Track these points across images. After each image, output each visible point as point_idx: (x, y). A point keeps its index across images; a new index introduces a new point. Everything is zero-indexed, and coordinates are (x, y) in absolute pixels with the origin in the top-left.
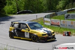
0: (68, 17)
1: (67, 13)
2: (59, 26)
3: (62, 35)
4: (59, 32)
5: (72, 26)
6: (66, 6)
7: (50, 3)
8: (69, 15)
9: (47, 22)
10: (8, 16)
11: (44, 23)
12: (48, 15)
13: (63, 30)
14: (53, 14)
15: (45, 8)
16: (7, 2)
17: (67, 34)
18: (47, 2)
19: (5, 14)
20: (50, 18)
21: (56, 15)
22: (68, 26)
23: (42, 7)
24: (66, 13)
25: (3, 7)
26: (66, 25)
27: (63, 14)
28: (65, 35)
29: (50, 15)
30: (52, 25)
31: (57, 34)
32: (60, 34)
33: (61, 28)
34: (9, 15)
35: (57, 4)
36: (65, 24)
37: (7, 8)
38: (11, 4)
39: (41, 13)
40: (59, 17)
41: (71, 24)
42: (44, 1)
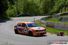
0: (61, 20)
1: (61, 16)
2: (54, 27)
3: (56, 35)
4: (53, 32)
5: (64, 27)
6: (60, 10)
7: (46, 8)
8: (62, 18)
9: (43, 23)
11: (40, 25)
12: (44, 18)
13: (57, 31)
14: (49, 17)
15: (42, 12)
16: (8, 7)
17: (60, 34)
18: (43, 7)
19: (7, 16)
20: (46, 20)
21: (51, 18)
22: (61, 27)
23: (39, 11)
24: (59, 16)
25: (6, 11)
26: (59, 27)
27: (57, 17)
28: (59, 35)
29: (46, 18)
30: (47, 26)
31: (52, 34)
32: (54, 34)
33: (55, 29)
35: (52, 8)
36: (59, 25)
37: (9, 12)
38: (12, 8)
40: (54, 19)
41: (64, 26)
42: (41, 6)
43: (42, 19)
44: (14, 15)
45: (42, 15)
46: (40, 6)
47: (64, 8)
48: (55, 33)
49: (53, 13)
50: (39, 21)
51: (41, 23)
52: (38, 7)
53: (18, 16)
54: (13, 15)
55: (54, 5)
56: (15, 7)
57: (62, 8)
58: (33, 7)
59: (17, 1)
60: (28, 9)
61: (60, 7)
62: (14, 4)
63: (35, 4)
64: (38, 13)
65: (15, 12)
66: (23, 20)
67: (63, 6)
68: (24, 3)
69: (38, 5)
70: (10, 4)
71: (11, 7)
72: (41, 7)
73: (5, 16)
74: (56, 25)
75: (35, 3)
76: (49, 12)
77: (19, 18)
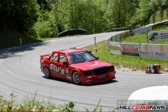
0: (154, 38)
1: (153, 30)
2: (139, 55)
3: (144, 73)
4: (137, 66)
5: (162, 54)
6: (150, 17)
7: (120, 13)
8: (155, 34)
9: (115, 48)
10: (41, 41)
11: (109, 51)
12: (116, 36)
13: (146, 63)
14: (127, 33)
15: (110, 23)
17: (153, 71)
18: (114, 12)
19: (36, 37)
20: (120, 41)
21: (132, 35)
22: (154, 54)
23: (105, 21)
24: (150, 31)
25: (32, 25)
26: (150, 54)
27: (144, 33)
28: (150, 72)
29: (120, 35)
30: (124, 53)
31: (135, 70)
32: (140, 71)
33: (141, 59)
34: (43, 39)
36: (149, 51)
37: (39, 26)
38: (46, 18)
39: (102, 32)
40: (137, 38)
41: (160, 51)
42: (108, 9)
43: (112, 39)
44: (51, 33)
45: (113, 31)
46: (107, 11)
47: (159, 12)
48: (142, 68)
49: (136, 24)
50: (106, 42)
51: (110, 47)
52: (102, 13)
53: (60, 36)
54: (48, 34)
55: (137, 7)
56: (51, 15)
57: (155, 11)
58: (92, 13)
59: (55, 2)
60: (80, 18)
61: (150, 10)
62: (50, 10)
63: (95, 8)
64: (103, 26)
65: (52, 26)
66: (71, 42)
67: (156, 8)
68: (72, 5)
69: (103, 9)
70: (40, 9)
71: (44, 16)
72: (109, 12)
73: (32, 37)
74: (143, 49)
75: (95, 3)
76: (127, 23)
77: (62, 39)
